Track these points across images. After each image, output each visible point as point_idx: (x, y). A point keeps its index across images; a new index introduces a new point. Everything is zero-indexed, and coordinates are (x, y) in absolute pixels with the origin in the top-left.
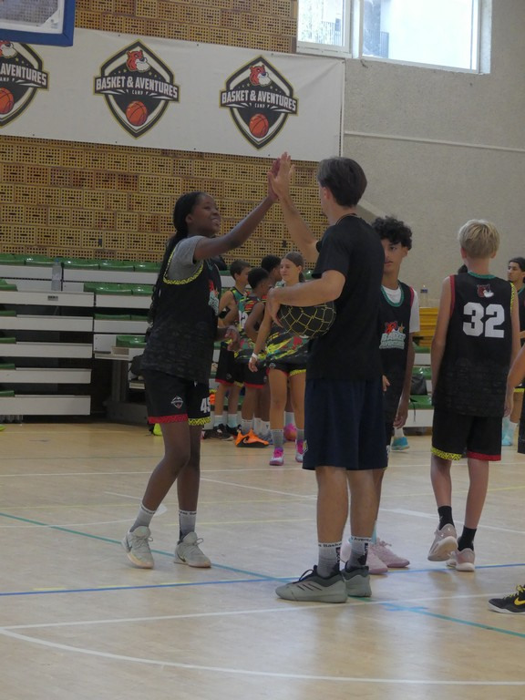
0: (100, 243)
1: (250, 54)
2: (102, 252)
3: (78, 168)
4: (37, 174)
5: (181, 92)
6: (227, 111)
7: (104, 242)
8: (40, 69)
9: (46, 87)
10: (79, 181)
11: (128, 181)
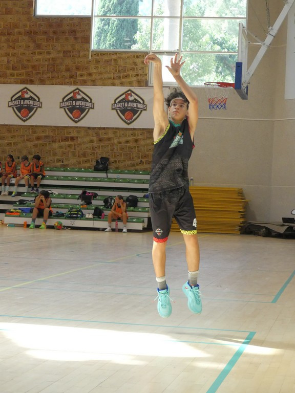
0: (63, 162)
1: (125, 89)
2: (63, 165)
3: (54, 135)
4: (39, 138)
5: (95, 105)
6: (115, 111)
7: (64, 162)
8: (39, 101)
9: (41, 107)
10: (55, 140)
11: (73, 139)
